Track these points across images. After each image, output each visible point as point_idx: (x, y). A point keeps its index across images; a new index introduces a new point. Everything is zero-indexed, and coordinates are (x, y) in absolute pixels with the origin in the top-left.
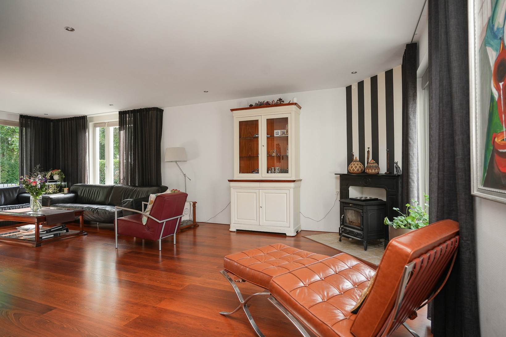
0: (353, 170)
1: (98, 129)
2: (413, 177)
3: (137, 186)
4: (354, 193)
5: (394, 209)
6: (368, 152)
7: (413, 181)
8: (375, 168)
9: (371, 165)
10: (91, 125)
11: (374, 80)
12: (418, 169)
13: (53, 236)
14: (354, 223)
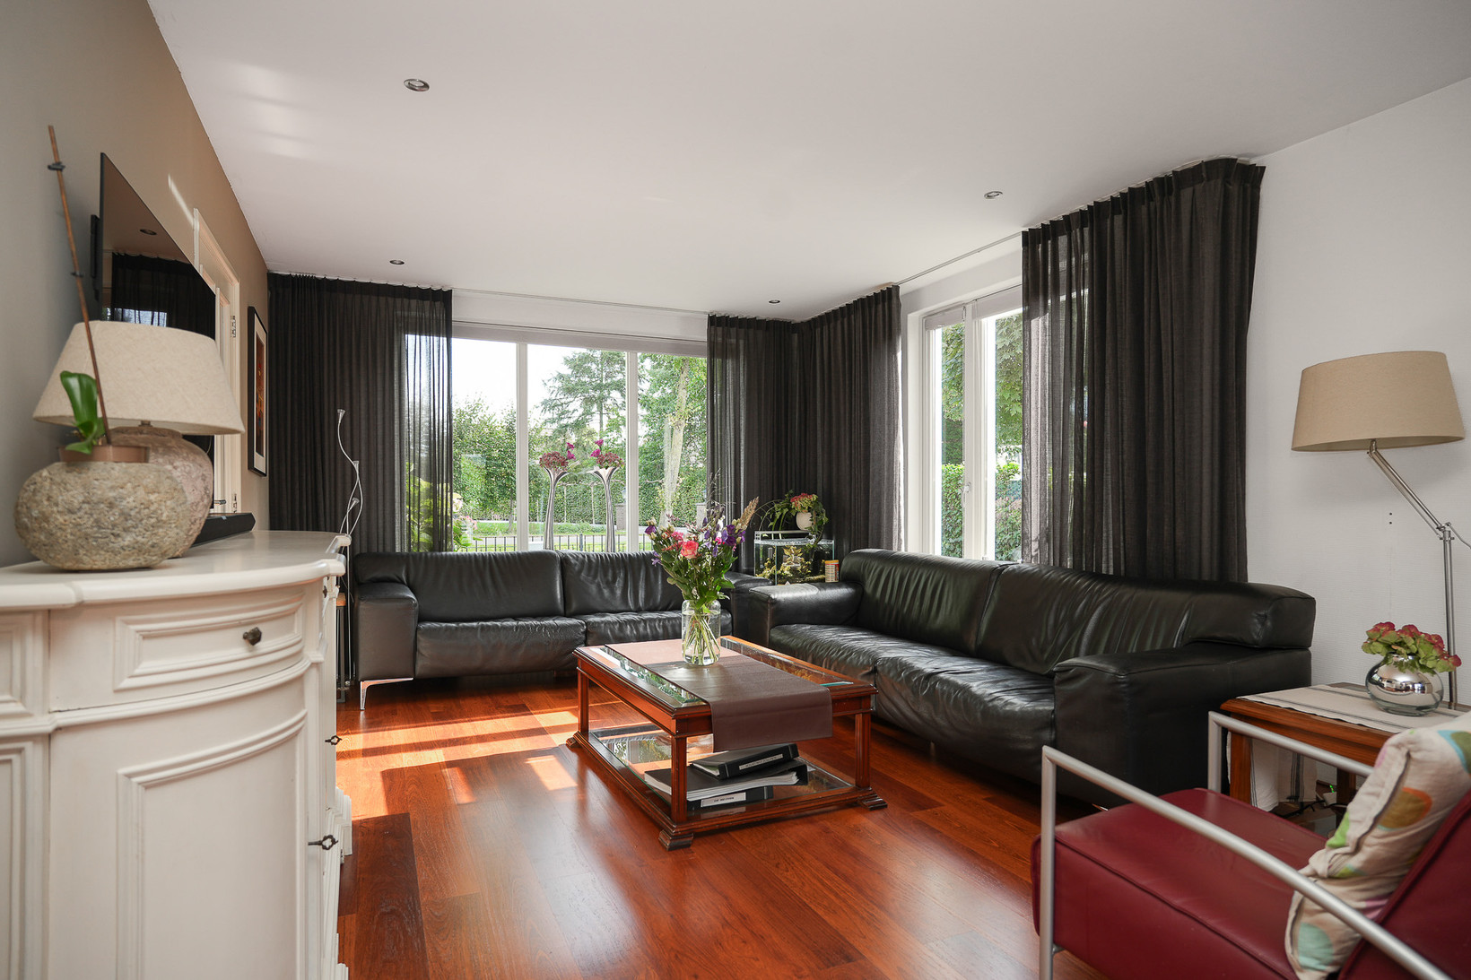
1: (937, 336)
3: (1107, 579)
10: (912, 321)
13: (742, 797)
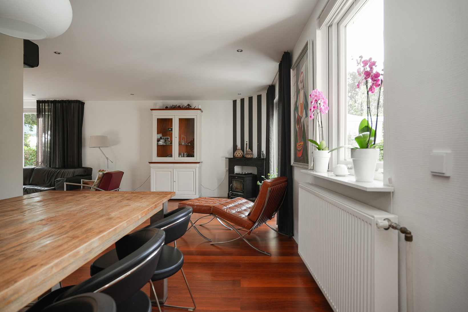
0: (238, 155)
2: (271, 160)
3: (57, 168)
4: (237, 169)
5: (262, 176)
6: (247, 144)
7: (271, 162)
8: (250, 154)
9: (249, 152)
11: (251, 99)
12: (274, 155)
14: (238, 189)
